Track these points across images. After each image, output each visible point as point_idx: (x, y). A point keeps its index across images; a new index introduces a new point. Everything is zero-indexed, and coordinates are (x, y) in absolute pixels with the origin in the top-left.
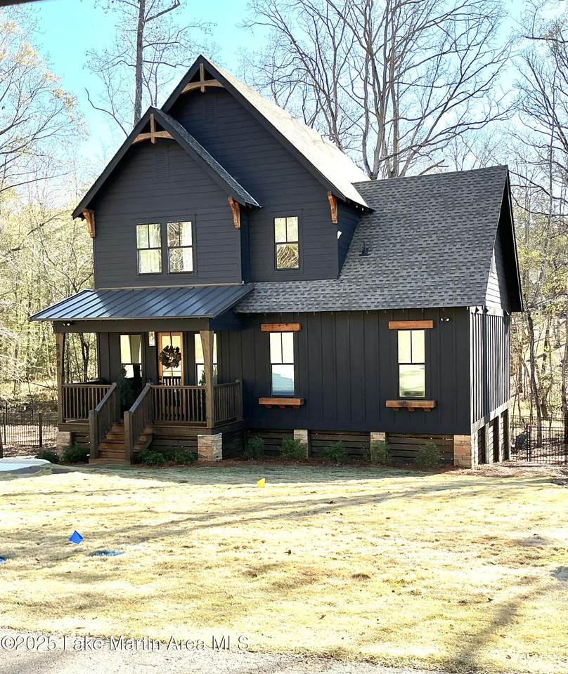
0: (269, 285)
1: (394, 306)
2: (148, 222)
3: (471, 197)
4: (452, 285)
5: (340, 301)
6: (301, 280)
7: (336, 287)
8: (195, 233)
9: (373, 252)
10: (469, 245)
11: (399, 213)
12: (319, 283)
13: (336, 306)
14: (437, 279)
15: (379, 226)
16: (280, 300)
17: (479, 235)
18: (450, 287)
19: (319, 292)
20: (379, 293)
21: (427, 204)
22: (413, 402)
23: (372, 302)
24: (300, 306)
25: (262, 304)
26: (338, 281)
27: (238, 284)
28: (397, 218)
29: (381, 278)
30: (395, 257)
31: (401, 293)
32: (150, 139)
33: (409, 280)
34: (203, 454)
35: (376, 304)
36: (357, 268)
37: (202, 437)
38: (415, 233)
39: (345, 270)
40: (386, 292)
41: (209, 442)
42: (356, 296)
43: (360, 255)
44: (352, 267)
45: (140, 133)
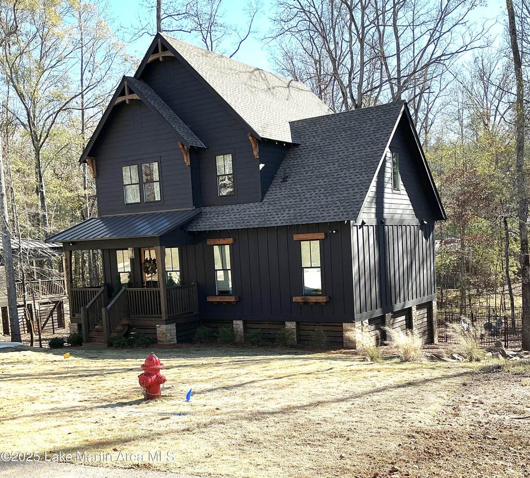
0: (214, 209)
1: (295, 222)
2: (130, 164)
3: (372, 129)
4: (339, 204)
5: (259, 220)
6: (235, 204)
7: (259, 209)
8: (160, 171)
9: (291, 179)
10: (359, 170)
11: (317, 145)
12: (249, 206)
13: (255, 224)
14: (330, 199)
15: (300, 157)
16: (219, 220)
17: (368, 161)
18: (337, 205)
19: (247, 213)
20: (286, 212)
21: (339, 137)
22: (312, 297)
23: (280, 219)
24: (231, 225)
25: (206, 224)
26: (261, 204)
27: (190, 209)
28: (314, 150)
29: (291, 200)
30: (305, 182)
31: (302, 211)
32: (125, 101)
33: (310, 201)
34: (160, 339)
35: (282, 221)
36: (277, 192)
37: (159, 327)
38: (324, 162)
39: (268, 194)
40: (292, 211)
41: (164, 330)
42: (270, 215)
43: (281, 182)
44: (274, 192)
45: (119, 97)
